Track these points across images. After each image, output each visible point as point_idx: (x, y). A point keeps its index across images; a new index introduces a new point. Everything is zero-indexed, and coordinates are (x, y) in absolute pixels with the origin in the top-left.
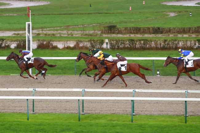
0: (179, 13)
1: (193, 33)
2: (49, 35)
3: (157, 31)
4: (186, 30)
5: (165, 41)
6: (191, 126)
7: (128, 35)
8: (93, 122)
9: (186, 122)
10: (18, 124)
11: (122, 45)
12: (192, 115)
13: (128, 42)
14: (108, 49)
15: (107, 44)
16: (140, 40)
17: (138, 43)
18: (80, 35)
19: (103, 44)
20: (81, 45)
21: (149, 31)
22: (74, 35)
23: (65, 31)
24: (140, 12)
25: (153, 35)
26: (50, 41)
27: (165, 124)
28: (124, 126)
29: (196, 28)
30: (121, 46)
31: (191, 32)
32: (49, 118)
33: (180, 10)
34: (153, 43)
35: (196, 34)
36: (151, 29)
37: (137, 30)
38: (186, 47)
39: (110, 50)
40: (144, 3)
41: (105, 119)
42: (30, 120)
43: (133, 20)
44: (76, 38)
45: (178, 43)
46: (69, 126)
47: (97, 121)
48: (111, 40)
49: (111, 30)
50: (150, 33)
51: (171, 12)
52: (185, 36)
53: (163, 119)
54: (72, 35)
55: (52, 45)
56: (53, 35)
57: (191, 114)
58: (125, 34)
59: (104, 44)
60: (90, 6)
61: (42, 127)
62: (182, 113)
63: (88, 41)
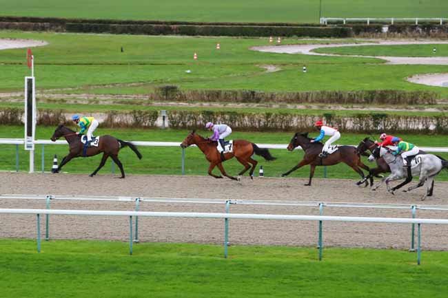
0: (282, 67)
1: (312, 102)
2: (55, 101)
3: (250, 97)
4: (300, 97)
5: (268, 115)
6: (330, 265)
7: (198, 104)
8: (156, 256)
9: (320, 259)
10: (23, 259)
11: (191, 121)
12: (330, 247)
13: (201, 116)
14: (166, 128)
15: (164, 119)
16: (223, 114)
17: (219, 118)
18: (111, 102)
19: (156, 119)
20: (117, 120)
21: (236, 99)
22: (101, 103)
23: (84, 94)
24: (214, 64)
25: (243, 104)
26: (61, 112)
27: (285, 260)
28: (213, 263)
29: (318, 94)
30: (188, 124)
31: (310, 100)
32: (76, 248)
33: (283, 61)
34: (246, 118)
35: (320, 104)
36: (239, 94)
37: (214, 96)
38: (305, 127)
39: (169, 130)
40: (218, 48)
41: (176, 251)
42: (42, 252)
43: (202, 77)
44: (105, 107)
45: (291, 120)
46: (113, 262)
47: (163, 255)
48: (170, 112)
49: (167, 95)
50: (237, 101)
51: (268, 64)
52: (300, 107)
53: (280, 252)
54: (97, 102)
55: (64, 119)
56: (63, 101)
57: (328, 245)
58: (192, 101)
59: (158, 119)
60: (122, 51)
61: (67, 264)
62: (312, 243)
63: (130, 113)
